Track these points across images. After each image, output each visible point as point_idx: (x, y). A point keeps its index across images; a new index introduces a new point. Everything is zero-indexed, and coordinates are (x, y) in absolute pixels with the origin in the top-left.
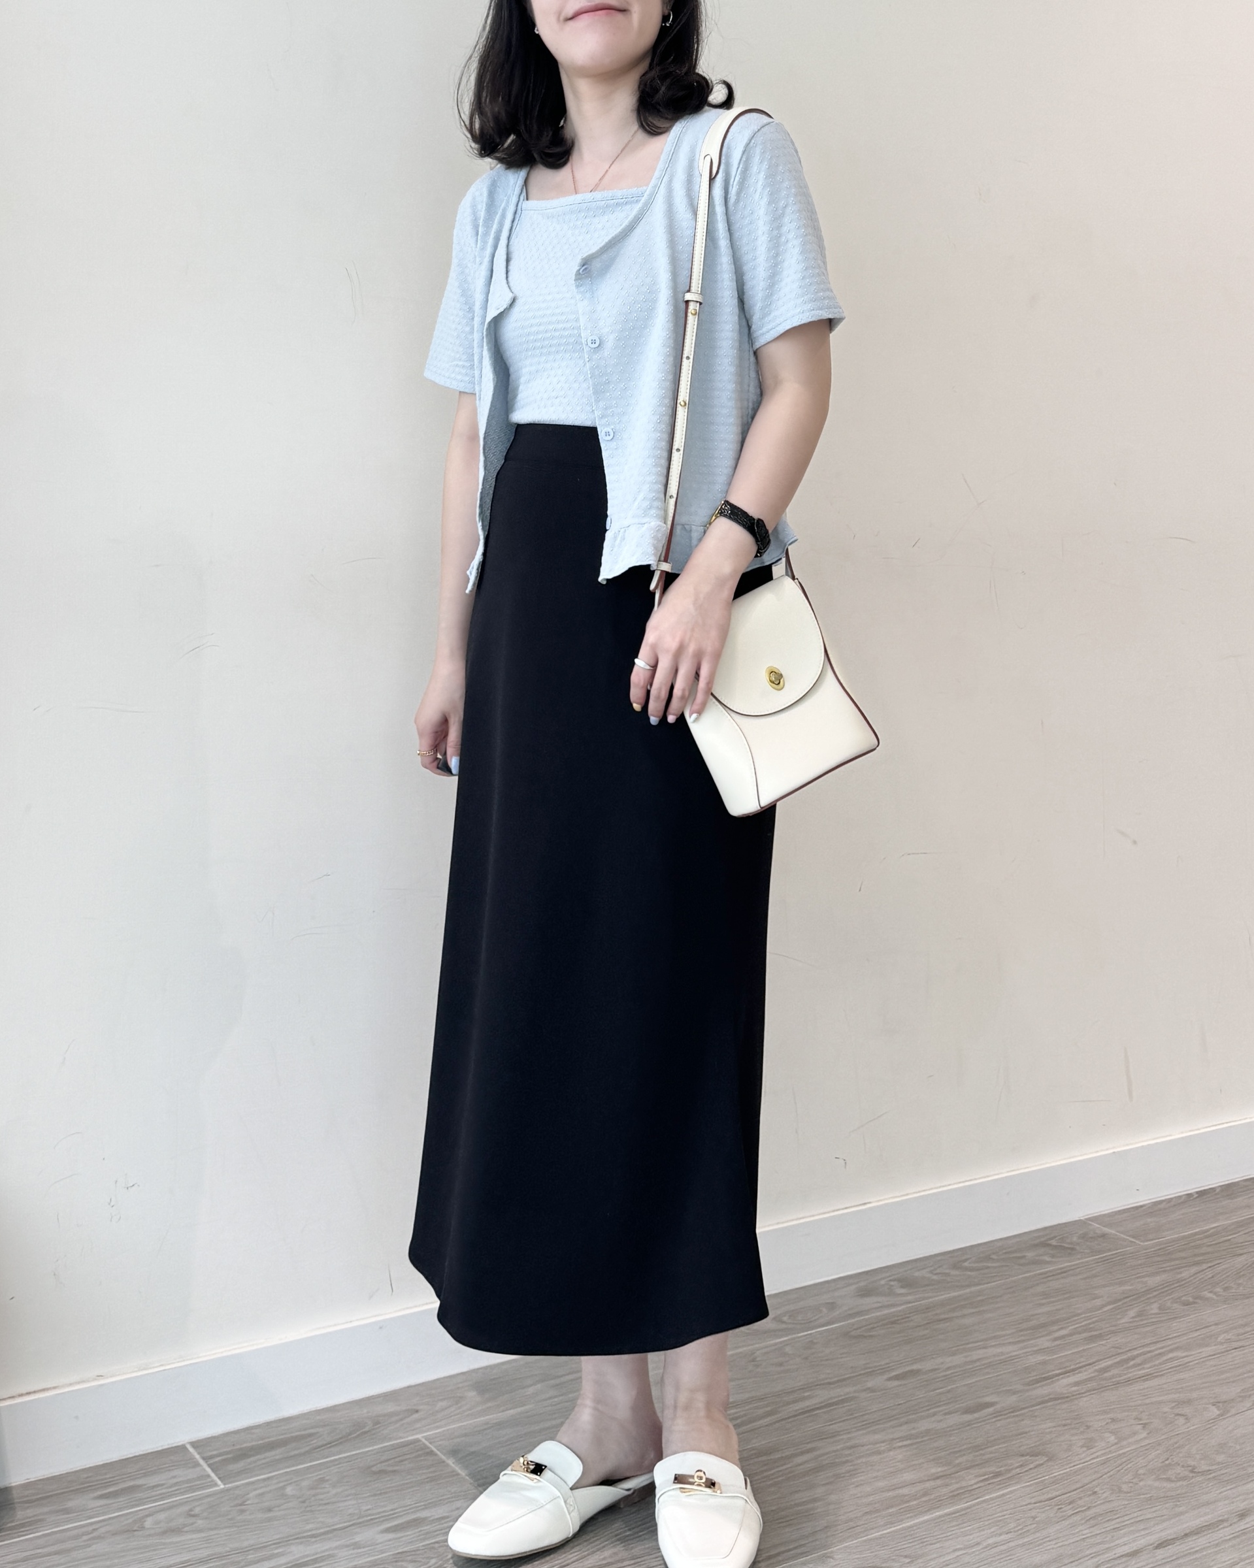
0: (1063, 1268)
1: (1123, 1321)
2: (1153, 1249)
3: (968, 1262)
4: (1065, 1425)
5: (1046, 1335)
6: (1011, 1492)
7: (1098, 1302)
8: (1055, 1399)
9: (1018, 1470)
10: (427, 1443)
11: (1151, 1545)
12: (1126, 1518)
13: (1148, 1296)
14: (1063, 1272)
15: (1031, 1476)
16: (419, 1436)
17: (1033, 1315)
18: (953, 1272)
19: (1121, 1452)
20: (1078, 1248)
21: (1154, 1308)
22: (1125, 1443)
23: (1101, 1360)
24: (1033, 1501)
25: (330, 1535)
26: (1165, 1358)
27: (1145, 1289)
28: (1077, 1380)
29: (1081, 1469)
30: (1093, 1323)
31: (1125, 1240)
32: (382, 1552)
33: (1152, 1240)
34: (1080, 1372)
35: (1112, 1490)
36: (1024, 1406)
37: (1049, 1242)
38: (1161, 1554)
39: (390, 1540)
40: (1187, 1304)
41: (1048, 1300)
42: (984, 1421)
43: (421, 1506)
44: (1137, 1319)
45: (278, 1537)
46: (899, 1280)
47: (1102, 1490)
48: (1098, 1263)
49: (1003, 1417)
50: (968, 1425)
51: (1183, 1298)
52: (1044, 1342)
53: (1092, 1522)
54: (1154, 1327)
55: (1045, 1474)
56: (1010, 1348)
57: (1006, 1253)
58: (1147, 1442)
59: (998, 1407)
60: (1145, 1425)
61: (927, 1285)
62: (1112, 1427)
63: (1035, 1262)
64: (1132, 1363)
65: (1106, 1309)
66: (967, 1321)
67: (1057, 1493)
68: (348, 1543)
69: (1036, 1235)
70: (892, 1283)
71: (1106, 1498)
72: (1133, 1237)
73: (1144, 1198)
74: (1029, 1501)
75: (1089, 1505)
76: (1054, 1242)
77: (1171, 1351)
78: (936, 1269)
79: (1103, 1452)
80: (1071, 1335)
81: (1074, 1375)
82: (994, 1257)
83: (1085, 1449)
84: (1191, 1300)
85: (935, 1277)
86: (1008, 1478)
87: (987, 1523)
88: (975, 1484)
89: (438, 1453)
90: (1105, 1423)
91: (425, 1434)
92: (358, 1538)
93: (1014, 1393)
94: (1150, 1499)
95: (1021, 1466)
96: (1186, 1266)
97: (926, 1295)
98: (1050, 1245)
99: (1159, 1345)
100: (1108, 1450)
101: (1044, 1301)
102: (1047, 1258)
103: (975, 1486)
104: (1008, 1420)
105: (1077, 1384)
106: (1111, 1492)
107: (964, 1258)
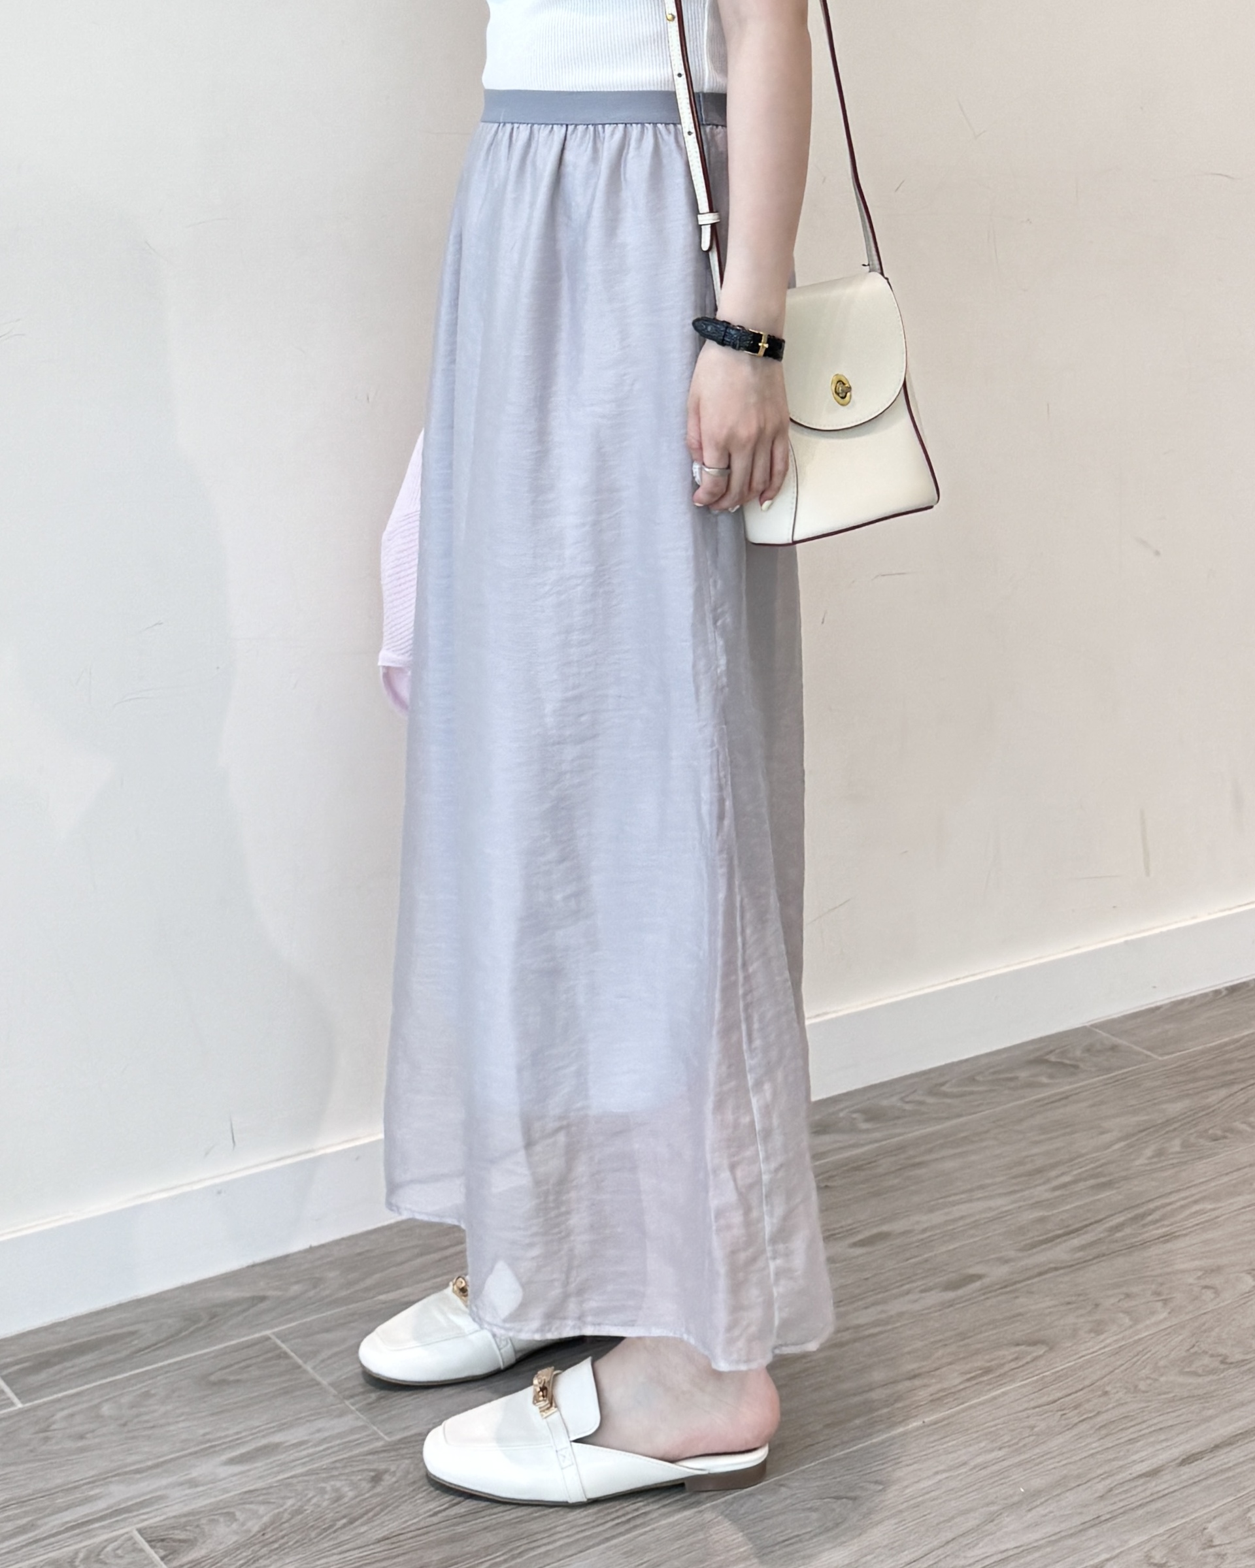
0: (1063, 1093)
1: (1137, 1163)
2: (1174, 1066)
3: (947, 1085)
4: (1069, 1303)
5: (1044, 1183)
6: (1004, 1394)
7: (1107, 1138)
8: (1056, 1269)
9: (1013, 1365)
10: (279, 1342)
11: (1175, 1460)
12: (1144, 1426)
13: (1167, 1129)
14: (1066, 1097)
15: (1029, 1371)
16: (268, 1333)
17: (1027, 1157)
18: (931, 1100)
19: (1136, 1338)
20: (1082, 1065)
21: (1176, 1145)
22: (1139, 1326)
23: (1112, 1215)
24: (1032, 1404)
25: (159, 1470)
26: (1187, 1212)
27: (1164, 1120)
28: (1083, 1242)
29: (1089, 1361)
30: (1101, 1166)
31: (1139, 1053)
32: (225, 1491)
33: (1172, 1053)
34: (1086, 1233)
35: (1126, 1388)
36: (1017, 1279)
37: (1047, 1057)
38: (1188, 1471)
39: (235, 1475)
40: (1215, 1139)
41: (1049, 1136)
42: (970, 1299)
43: (274, 1427)
44: (1155, 1160)
45: (92, 1473)
46: (863, 1111)
47: (1115, 1388)
48: (1107, 1084)
49: (993, 1294)
50: (951, 1306)
51: (1210, 1132)
52: (1041, 1192)
53: (1104, 1432)
54: (1176, 1169)
55: (1046, 1369)
56: (999, 1202)
57: (994, 1073)
58: (1168, 1324)
59: (986, 1281)
60: (1165, 1302)
61: (898, 1118)
62: (1126, 1304)
63: (1031, 1085)
64: (1150, 1218)
65: (1116, 1147)
66: (949, 1165)
67: (1059, 1395)
68: (182, 1479)
69: (1031, 1047)
70: (855, 1116)
71: (1120, 1398)
72: (1148, 1049)
73: (1161, 998)
74: (1026, 1406)
75: (1099, 1410)
76: (1052, 1058)
77: (1196, 1202)
78: (907, 1096)
79: (1115, 1338)
80: (1075, 1182)
81: (1078, 1236)
82: (979, 1078)
83: (1092, 1335)
84: (1219, 1133)
85: (908, 1107)
86: (999, 1376)
87: (975, 1435)
88: (961, 1383)
89: (292, 1354)
90: (1117, 1300)
91: (276, 1330)
92: (194, 1474)
93: (1006, 1261)
94: (1172, 1400)
95: (1016, 1359)
96: (1212, 1089)
97: (897, 1131)
98: (1047, 1061)
99: (1183, 1194)
100: (1121, 1336)
101: (1043, 1137)
102: (1044, 1080)
103: (962, 1387)
104: (999, 1298)
105: (1082, 1248)
106: (1125, 1391)
107: (942, 1080)
